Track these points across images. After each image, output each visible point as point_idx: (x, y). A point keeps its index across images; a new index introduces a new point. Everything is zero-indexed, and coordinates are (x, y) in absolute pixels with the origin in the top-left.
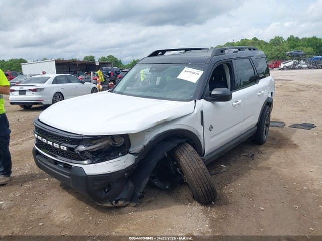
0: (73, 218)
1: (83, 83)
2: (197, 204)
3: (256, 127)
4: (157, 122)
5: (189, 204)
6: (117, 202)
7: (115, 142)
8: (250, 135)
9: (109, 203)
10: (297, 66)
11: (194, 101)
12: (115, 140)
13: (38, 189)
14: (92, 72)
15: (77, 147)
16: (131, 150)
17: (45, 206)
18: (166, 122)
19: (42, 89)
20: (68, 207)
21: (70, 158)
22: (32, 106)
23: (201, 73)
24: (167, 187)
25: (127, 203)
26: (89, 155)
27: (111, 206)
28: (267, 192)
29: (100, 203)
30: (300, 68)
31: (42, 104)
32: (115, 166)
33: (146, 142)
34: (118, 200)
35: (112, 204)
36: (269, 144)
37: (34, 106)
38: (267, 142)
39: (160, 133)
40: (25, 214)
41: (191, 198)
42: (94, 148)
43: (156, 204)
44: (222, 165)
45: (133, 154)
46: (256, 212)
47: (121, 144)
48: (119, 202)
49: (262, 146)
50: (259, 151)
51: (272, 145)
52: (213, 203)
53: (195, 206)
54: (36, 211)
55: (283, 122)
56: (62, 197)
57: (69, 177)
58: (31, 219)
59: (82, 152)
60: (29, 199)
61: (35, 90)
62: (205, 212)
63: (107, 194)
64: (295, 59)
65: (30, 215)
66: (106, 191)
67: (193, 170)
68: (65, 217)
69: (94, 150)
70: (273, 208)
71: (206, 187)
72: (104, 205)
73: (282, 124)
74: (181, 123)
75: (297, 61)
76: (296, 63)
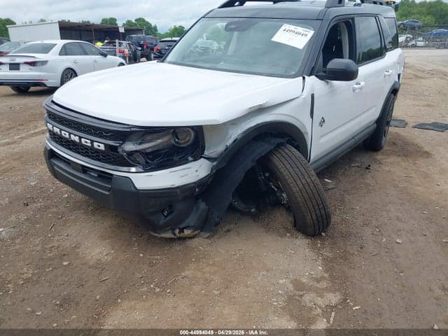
0: (114, 255)
1: (105, 56)
2: (300, 236)
3: (375, 125)
4: (250, 108)
5: (288, 235)
6: (182, 231)
7: (178, 139)
8: (367, 136)
9: (170, 231)
10: (410, 44)
11: (301, 78)
12: (180, 137)
13: (55, 210)
14: (117, 41)
15: (122, 144)
16: (206, 153)
17: (68, 235)
18: (261, 110)
19: (44, 63)
20: (103, 238)
21: (110, 163)
22: (29, 88)
23: (311, 33)
24: (253, 210)
25: (196, 232)
26: (141, 159)
27: (173, 236)
28: (398, 219)
29: (156, 233)
30: (414, 46)
31: (44, 85)
32: (182, 177)
33: (230, 142)
34: (184, 228)
35: (175, 234)
36: (389, 150)
37: (32, 89)
38: (386, 148)
39: (251, 128)
40: (39, 248)
41: (290, 226)
42: (148, 148)
43: (239, 234)
44: (326, 180)
45: (208, 159)
46: (388, 249)
47: (189, 143)
48: (185, 231)
49: (380, 153)
50: (376, 160)
51: (394, 153)
52: (323, 234)
53: (296, 238)
54: (56, 244)
55: (404, 121)
56: (92, 223)
57: (107, 193)
58: (49, 255)
59: (131, 154)
60: (42, 225)
61: (33, 64)
62: (313, 247)
63: (168, 218)
64: (408, 33)
65: (46, 249)
66: (165, 214)
67: (301, 186)
68: (101, 253)
69: (148, 151)
70: (412, 242)
71: (318, 212)
72: (163, 235)
73: (403, 124)
74: (281, 112)
75: (411, 36)
76: (409, 39)
